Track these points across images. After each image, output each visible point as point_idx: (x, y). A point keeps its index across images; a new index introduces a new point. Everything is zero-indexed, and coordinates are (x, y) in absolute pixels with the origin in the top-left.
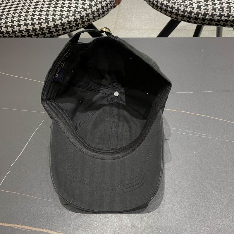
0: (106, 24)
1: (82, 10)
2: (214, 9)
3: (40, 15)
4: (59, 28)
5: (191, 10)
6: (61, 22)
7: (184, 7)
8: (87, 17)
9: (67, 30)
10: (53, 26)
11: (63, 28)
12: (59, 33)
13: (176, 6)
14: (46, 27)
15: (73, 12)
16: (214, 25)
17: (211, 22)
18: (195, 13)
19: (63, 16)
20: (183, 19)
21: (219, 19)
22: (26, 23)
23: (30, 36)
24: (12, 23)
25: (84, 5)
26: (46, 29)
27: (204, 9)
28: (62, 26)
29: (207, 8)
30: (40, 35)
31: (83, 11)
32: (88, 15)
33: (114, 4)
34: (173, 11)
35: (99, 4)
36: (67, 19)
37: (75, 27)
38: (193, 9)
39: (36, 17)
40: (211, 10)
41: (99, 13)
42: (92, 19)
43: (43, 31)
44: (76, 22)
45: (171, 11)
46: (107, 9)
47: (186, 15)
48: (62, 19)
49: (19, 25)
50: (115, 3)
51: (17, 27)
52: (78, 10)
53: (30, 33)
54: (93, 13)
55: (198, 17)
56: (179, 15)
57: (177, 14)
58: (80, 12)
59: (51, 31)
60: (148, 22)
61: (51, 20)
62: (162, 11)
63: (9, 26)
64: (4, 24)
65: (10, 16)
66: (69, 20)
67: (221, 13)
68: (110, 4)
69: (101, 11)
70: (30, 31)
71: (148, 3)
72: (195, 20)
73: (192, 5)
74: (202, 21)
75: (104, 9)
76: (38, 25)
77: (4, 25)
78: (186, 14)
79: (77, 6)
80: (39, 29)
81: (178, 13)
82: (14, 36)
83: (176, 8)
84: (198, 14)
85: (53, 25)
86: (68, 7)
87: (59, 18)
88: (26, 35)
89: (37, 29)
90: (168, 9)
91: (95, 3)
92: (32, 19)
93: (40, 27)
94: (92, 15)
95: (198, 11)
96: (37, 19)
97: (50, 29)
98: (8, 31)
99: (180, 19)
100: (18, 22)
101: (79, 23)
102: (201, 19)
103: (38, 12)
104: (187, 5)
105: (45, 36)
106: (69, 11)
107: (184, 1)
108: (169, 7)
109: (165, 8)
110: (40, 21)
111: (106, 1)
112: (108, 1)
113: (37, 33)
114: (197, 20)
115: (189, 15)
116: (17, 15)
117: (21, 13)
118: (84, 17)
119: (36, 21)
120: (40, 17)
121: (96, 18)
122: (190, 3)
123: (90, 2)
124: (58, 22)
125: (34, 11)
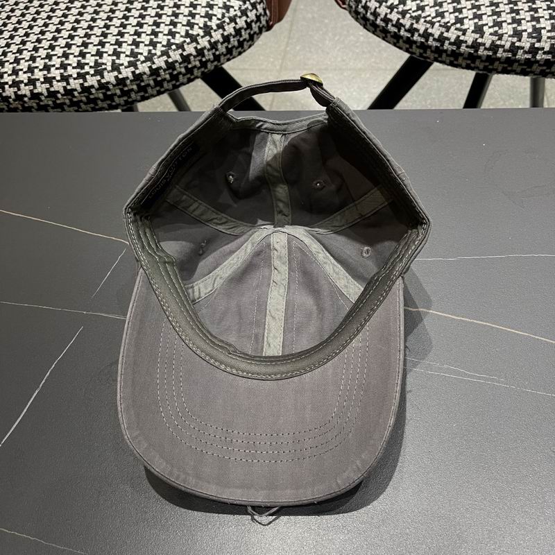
0: (262, 58)
1: (185, 41)
3: (83, 55)
4: (131, 87)
5: (459, 36)
6: (133, 72)
7: (441, 28)
8: (199, 58)
9: (149, 90)
10: (114, 82)
11: (138, 85)
12: (130, 97)
13: (421, 27)
14: (96, 85)
15: (163, 46)
16: (517, 74)
17: (509, 66)
18: (470, 43)
19: (139, 56)
20: (440, 59)
21: (529, 59)
22: (49, 75)
23: (60, 107)
24: (14, 77)
25: (192, 28)
26: (97, 90)
27: (491, 34)
28: (138, 82)
29: (500, 32)
30: (83, 106)
31: (188, 44)
32: (200, 52)
33: (267, 22)
34: (415, 38)
35: (228, 24)
36: (149, 64)
37: (168, 82)
38: (464, 34)
39: (73, 61)
40: (509, 36)
41: (230, 46)
42: (212, 62)
43: (91, 94)
44: (171, 71)
45: (408, 38)
46: (249, 34)
47: (445, 48)
48: (137, 65)
49: (32, 82)
50: (270, 19)
51: (26, 85)
52: (177, 42)
53: (58, 99)
54: (213, 46)
55: (475, 54)
56: (430, 47)
57: (424, 47)
58: (180, 46)
59: (109, 93)
60: (363, 52)
61: (109, 68)
62: (386, 37)
63: (7, 83)
65: (11, 57)
66: (154, 67)
67: (534, 44)
68: (256, 23)
69: (234, 42)
70: (59, 96)
71: (353, 17)
72: (469, 62)
73: (462, 24)
74: (487, 64)
75: (241, 36)
76: (77, 81)
79: (174, 30)
80: (79, 89)
81: (426, 43)
82: (20, 107)
83: (421, 32)
84: (476, 46)
85: (113, 80)
86: (152, 34)
87: (129, 62)
88: (48, 105)
89: (76, 90)
90: (402, 33)
91: (219, 22)
92: (64, 66)
93: (82, 84)
94: (210, 53)
95: (477, 39)
96: (75, 65)
97: (108, 89)
98: (4, 94)
99: (432, 57)
100: (29, 75)
101: (180, 73)
102: (484, 58)
103: (78, 46)
104: (449, 24)
105: (97, 107)
106: (153, 44)
107: (441, 15)
108: (403, 29)
109: (394, 30)
110: (83, 71)
111: (247, 17)
112: (252, 15)
113: (75, 100)
114: (474, 62)
115: (454, 48)
116: (26, 55)
117: (36, 49)
118: (192, 58)
119: (72, 72)
120: (83, 61)
121: (222, 59)
122: (456, 17)
123: (206, 19)
124: (127, 72)
125: (68, 46)
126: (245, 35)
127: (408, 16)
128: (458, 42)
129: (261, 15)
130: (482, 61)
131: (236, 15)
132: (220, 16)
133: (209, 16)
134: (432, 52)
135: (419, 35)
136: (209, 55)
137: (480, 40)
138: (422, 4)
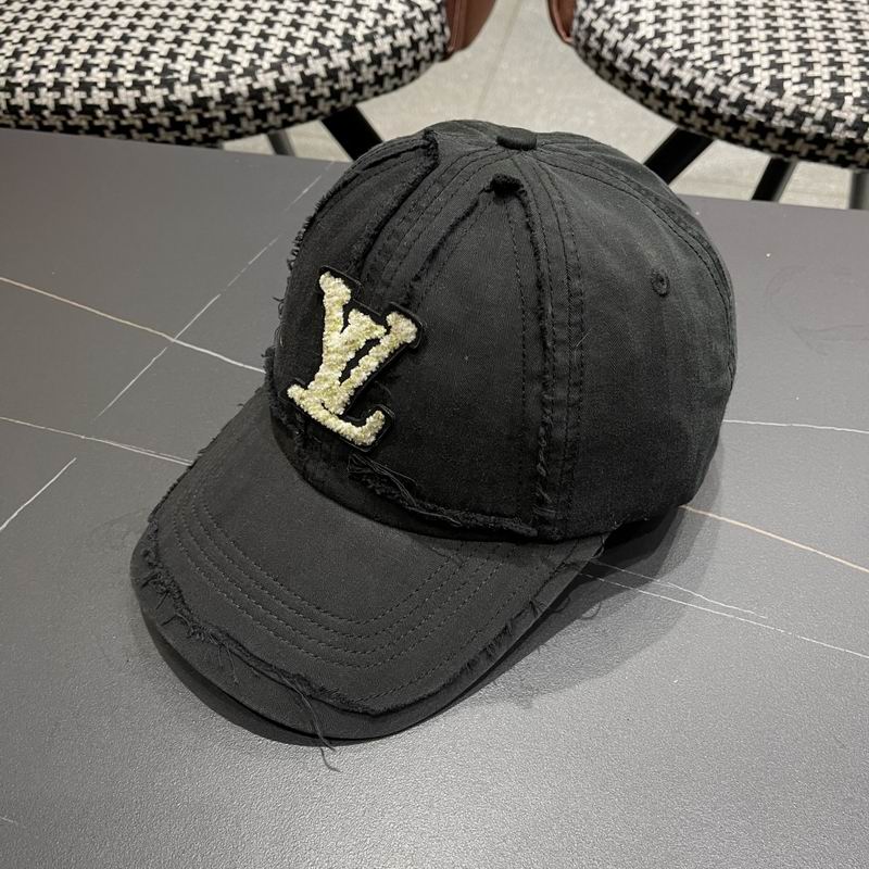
1: (310, 54)
2: (838, 98)
3: (145, 54)
4: (215, 114)
5: (743, 94)
6: (222, 91)
7: (717, 79)
8: (330, 83)
9: (244, 123)
10: (190, 102)
11: (228, 113)
12: (211, 130)
13: (686, 75)
14: (161, 103)
15: (275, 56)
16: (830, 162)
17: (821, 148)
18: (760, 105)
19: (235, 67)
20: (710, 129)
21: (852, 140)
22: (88, 79)
23: (99, 131)
24: (32, 76)
25: (324, 34)
26: (161, 110)
27: (795, 94)
28: (227, 107)
29: (810, 92)
30: (134, 133)
31: (315, 58)
32: (332, 74)
33: (445, 45)
34: (674, 92)
35: (382, 37)
36: (248, 80)
37: (277, 113)
38: (752, 91)
39: (129, 61)
40: (825, 100)
41: (381, 72)
42: (350, 93)
44: (281, 96)
45: (663, 91)
46: (414, 59)
47: (720, 110)
48: (229, 79)
49: (59, 86)
50: (450, 43)
51: (49, 90)
52: (298, 52)
53: (97, 118)
54: (355, 67)
55: (767, 124)
56: (696, 108)
57: (687, 107)
58: (302, 60)
59: (179, 118)
61: (185, 79)
62: (629, 87)
63: (19, 85)
65: (32, 47)
66: (256, 86)
67: (862, 116)
68: (426, 43)
69: (388, 66)
70: (100, 113)
71: (580, 55)
72: (756, 136)
73: (751, 74)
74: (784, 142)
75: (400, 59)
76: (130, 93)
78: (723, 108)
79: (295, 34)
80: (133, 106)
81: (690, 102)
82: (35, 125)
83: (685, 82)
84: (769, 111)
85: (188, 99)
86: (259, 36)
87: (218, 74)
88: (81, 127)
89: (127, 107)
90: (656, 82)
91: (367, 32)
92: (113, 68)
93: (137, 99)
94: (349, 77)
95: (772, 100)
96: (131, 67)
97: (178, 112)
98: (13, 102)
100: (57, 75)
101: (296, 102)
102: (780, 132)
103: (141, 41)
105: (157, 139)
106: (259, 51)
107: (720, 59)
108: (656, 77)
109: (642, 77)
110: (142, 79)
111: (414, 30)
112: (421, 30)
113: (124, 123)
114: (763, 137)
115: (735, 112)
116: (57, 46)
117: (73, 39)
118: (318, 81)
119: (125, 77)
120: (145, 63)
121: (367, 91)
122: (743, 65)
123: (349, 25)
124: (212, 89)
125: (125, 39)
126: (407, 59)
127: (666, 56)
128: (742, 104)
129: (435, 32)
130: (777, 137)
131: (396, 26)
132: (370, 23)
133: (353, 21)
134: (699, 115)
135: (682, 88)
136: (345, 81)
137: (776, 103)
138: (691, 40)
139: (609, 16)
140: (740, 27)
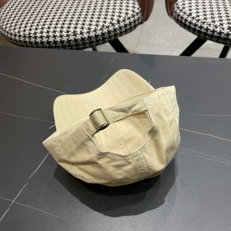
3: (69, 28)
4: (86, 41)
5: (221, 31)
6: (88, 36)
7: (214, 27)
8: (114, 32)
9: (93, 43)
11: (90, 41)
12: (85, 45)
13: (205, 26)
15: (101, 26)
18: (226, 33)
19: (91, 30)
22: (55, 35)
23: (58, 47)
24: (41, 34)
25: (113, 20)
26: (73, 41)
30: (66, 47)
32: (115, 30)
33: (142, 21)
34: (202, 30)
35: (127, 20)
36: (95, 33)
37: (101, 41)
38: (223, 30)
39: (65, 30)
42: (119, 34)
44: (103, 36)
45: (199, 30)
48: (90, 33)
49: (48, 37)
51: (46, 38)
55: (227, 38)
56: (208, 34)
57: (205, 34)
58: (108, 27)
59: (78, 43)
61: (79, 33)
62: (190, 29)
63: (38, 37)
64: (33, 34)
65: (40, 27)
66: (97, 34)
68: (137, 21)
69: (128, 27)
70: (58, 43)
71: (176, 21)
72: (224, 41)
73: (223, 26)
75: (131, 25)
76: (66, 37)
77: (33, 36)
78: (215, 34)
79: (105, 21)
80: (66, 41)
81: (207, 33)
82: (42, 46)
84: (228, 35)
85: (80, 38)
86: (97, 22)
87: (87, 32)
88: (53, 47)
90: (197, 28)
91: (123, 19)
92: (61, 32)
93: (67, 39)
96: (66, 31)
97: (77, 41)
98: (36, 41)
100: (47, 34)
101: (106, 38)
103: (67, 24)
105: (72, 49)
106: (97, 25)
107: (214, 22)
109: (194, 27)
110: (68, 34)
112: (136, 17)
113: (64, 45)
114: (226, 41)
116: (46, 26)
117: (50, 24)
118: (112, 32)
119: (64, 34)
120: (69, 30)
121: (123, 33)
122: (220, 23)
123: (118, 18)
124: (86, 36)
125: (63, 24)
126: (133, 25)
127: (200, 21)
129: (139, 18)
131: (130, 17)
132: (124, 17)
133: (120, 16)
134: (209, 36)
135: (204, 29)
136: (118, 31)
137: (230, 33)
138: (206, 17)
139: (184, 11)
140: (218, 13)
